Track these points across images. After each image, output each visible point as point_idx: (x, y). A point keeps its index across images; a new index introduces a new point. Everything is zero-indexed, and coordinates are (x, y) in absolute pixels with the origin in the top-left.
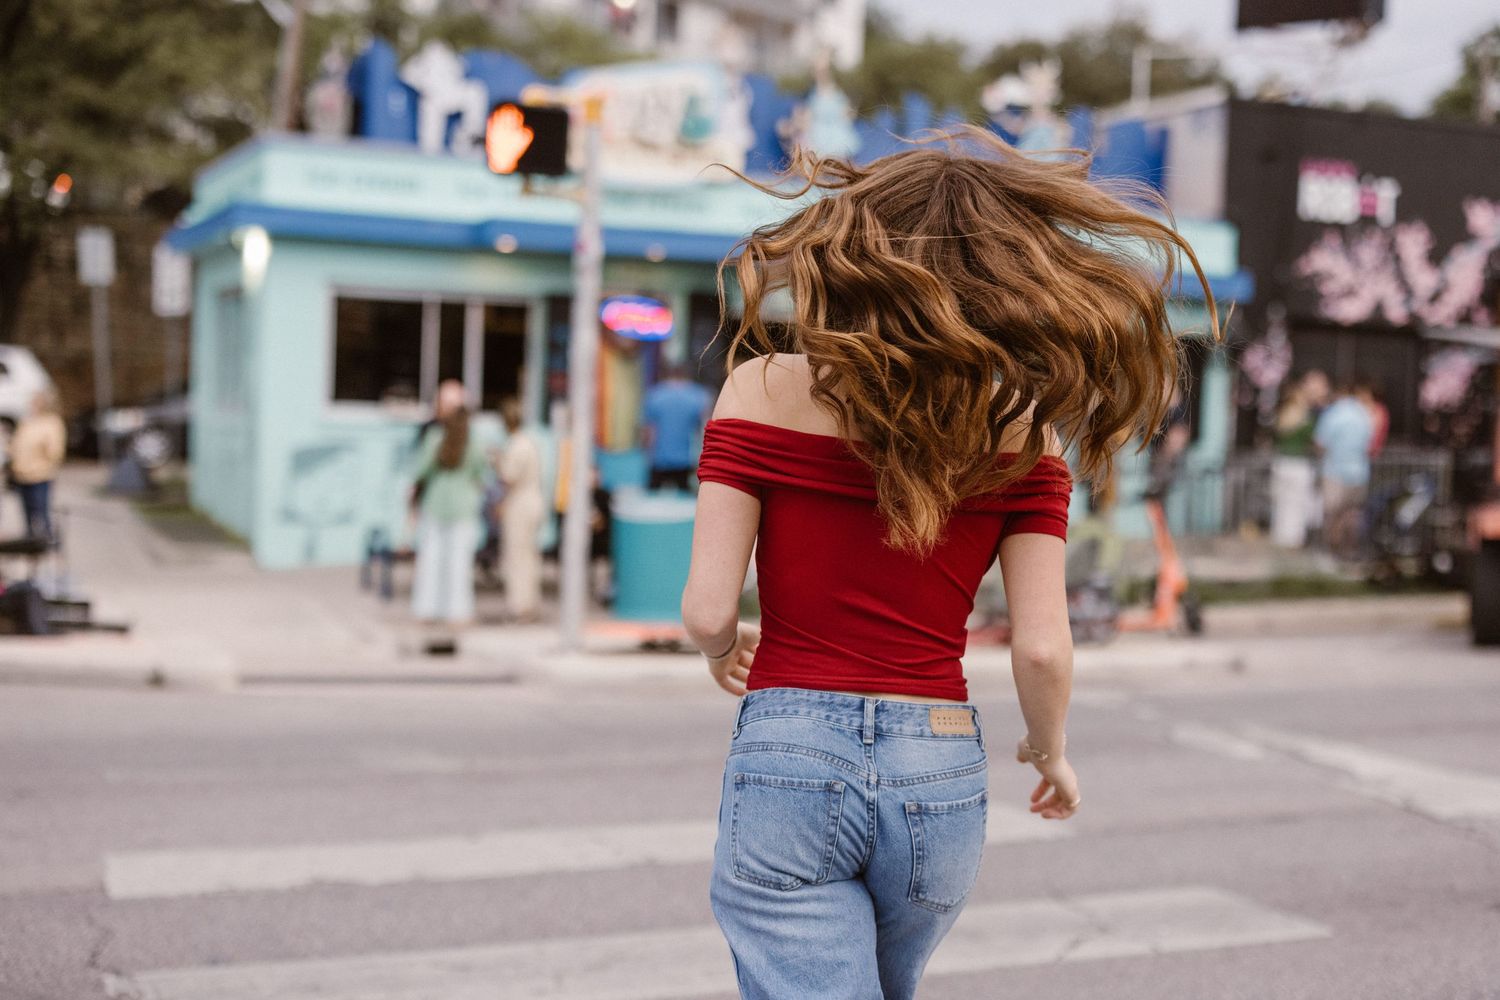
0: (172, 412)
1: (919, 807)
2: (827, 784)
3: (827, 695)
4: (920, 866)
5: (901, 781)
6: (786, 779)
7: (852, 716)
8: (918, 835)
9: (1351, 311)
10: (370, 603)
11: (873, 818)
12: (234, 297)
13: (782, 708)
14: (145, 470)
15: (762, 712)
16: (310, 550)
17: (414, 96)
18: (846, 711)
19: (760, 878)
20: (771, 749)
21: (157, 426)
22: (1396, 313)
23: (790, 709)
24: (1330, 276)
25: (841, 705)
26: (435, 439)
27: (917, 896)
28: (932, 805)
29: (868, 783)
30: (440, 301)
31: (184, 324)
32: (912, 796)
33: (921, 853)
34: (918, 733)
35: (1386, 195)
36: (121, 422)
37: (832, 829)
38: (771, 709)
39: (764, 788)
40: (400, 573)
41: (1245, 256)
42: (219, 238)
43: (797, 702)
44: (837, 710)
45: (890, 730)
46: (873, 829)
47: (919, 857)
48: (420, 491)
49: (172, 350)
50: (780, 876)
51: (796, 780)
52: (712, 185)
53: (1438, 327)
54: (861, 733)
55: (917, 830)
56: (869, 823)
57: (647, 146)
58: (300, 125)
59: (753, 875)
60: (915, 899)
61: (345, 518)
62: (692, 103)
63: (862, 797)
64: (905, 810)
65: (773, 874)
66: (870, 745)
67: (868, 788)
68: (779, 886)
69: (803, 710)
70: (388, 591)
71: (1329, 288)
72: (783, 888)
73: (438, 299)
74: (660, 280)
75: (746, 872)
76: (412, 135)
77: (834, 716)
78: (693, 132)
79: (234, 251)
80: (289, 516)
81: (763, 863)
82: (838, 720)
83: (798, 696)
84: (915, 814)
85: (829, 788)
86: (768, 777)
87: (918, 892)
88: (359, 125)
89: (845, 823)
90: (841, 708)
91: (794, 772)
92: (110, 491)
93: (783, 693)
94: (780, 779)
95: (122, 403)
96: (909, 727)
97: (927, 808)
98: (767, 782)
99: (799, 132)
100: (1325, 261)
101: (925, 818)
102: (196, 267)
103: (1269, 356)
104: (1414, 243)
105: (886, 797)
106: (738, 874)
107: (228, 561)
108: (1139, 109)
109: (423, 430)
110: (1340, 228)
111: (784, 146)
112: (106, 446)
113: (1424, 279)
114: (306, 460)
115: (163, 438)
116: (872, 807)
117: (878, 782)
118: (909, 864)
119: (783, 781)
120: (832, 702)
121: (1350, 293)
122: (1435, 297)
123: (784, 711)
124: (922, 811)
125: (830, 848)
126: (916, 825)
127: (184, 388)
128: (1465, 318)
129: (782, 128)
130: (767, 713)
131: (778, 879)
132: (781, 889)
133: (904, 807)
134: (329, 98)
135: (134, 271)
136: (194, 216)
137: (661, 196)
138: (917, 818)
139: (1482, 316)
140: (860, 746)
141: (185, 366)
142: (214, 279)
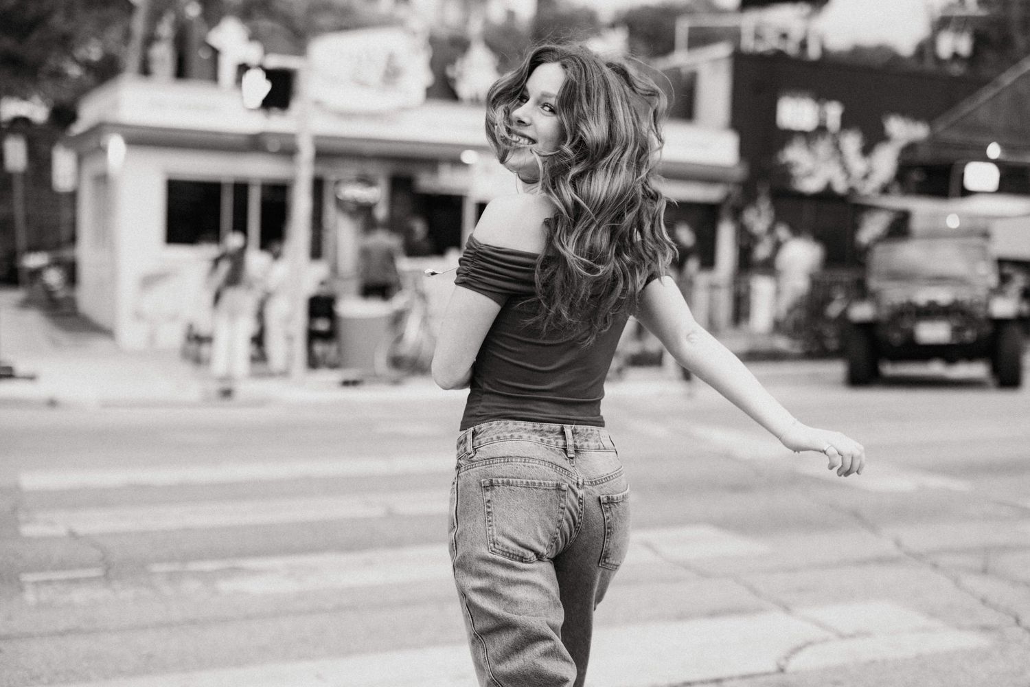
0: (66, 254)
1: (608, 498)
2: (557, 485)
3: (538, 425)
4: (608, 540)
5: (595, 482)
6: (529, 481)
7: (556, 438)
8: (608, 518)
9: (811, 185)
10: (187, 368)
11: (582, 510)
12: (103, 180)
13: (510, 435)
14: (49, 292)
15: (495, 437)
16: (152, 338)
17: (215, 53)
18: (551, 436)
19: (511, 552)
20: (512, 461)
21: (56, 263)
22: (840, 187)
23: (516, 435)
24: (798, 164)
25: (547, 432)
26: (225, 267)
27: (605, 561)
28: (615, 496)
29: (578, 484)
30: (233, 182)
31: (73, 196)
32: (604, 492)
33: (609, 531)
34: (598, 447)
35: (834, 112)
36: (34, 261)
37: (561, 516)
38: (501, 435)
39: (512, 488)
40: (205, 350)
41: (745, 151)
42: (92, 143)
43: (518, 430)
44: (545, 435)
45: (582, 446)
46: (581, 517)
47: (608, 533)
48: (217, 298)
49: (65, 214)
50: (525, 551)
51: (537, 481)
52: (404, 109)
53: (867, 196)
54: (565, 451)
55: (608, 514)
56: (580, 513)
57: (363, 84)
58: (145, 70)
59: (506, 550)
60: (603, 563)
61: (173, 318)
62: (391, 57)
63: (576, 494)
64: (600, 501)
65: (522, 550)
66: (572, 458)
67: (578, 487)
68: (522, 559)
69: (525, 436)
70: (198, 360)
71: (797, 171)
72: (524, 560)
73: (232, 180)
74: (372, 169)
75: (501, 548)
76: (214, 77)
77: (546, 440)
78: (392, 74)
79: (102, 150)
80: (138, 316)
81: (514, 540)
82: (549, 442)
83: (518, 426)
84: (606, 504)
85: (558, 488)
86: (514, 480)
87: (605, 558)
88: (182, 71)
89: (568, 513)
90: (548, 434)
91: (534, 476)
92: (26, 304)
93: (506, 424)
94: (525, 481)
95: (34, 248)
96: (592, 444)
97: (613, 499)
98: (515, 483)
99: (461, 75)
100: (795, 154)
101: (612, 505)
102: (80, 160)
103: (759, 215)
104: (852, 143)
105: (587, 493)
106: (493, 549)
107: (100, 344)
108: (681, 58)
109: (216, 262)
110: (804, 134)
111: (451, 84)
112: (23, 276)
113: (858, 165)
114: (149, 281)
115: (61, 271)
116: (581, 501)
117: (583, 484)
118: (602, 539)
119: (527, 482)
120: (542, 430)
121: (810, 174)
122: (866, 177)
123: (512, 436)
124: (610, 501)
125: (558, 530)
126: (607, 511)
127: (73, 239)
128: (885, 190)
129: (450, 72)
130: (498, 438)
131: (523, 553)
132: (522, 562)
133: (599, 499)
134: (163, 54)
135: (40, 164)
136: (78, 128)
137: (372, 116)
138: (607, 506)
139: (896, 188)
140: (566, 459)
141: (73, 225)
142: (91, 168)
